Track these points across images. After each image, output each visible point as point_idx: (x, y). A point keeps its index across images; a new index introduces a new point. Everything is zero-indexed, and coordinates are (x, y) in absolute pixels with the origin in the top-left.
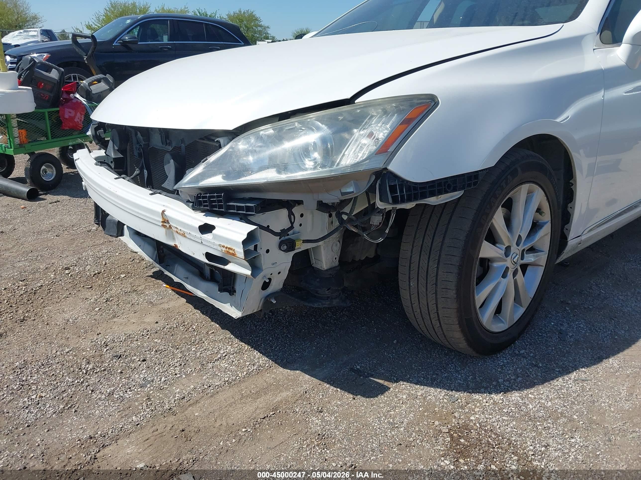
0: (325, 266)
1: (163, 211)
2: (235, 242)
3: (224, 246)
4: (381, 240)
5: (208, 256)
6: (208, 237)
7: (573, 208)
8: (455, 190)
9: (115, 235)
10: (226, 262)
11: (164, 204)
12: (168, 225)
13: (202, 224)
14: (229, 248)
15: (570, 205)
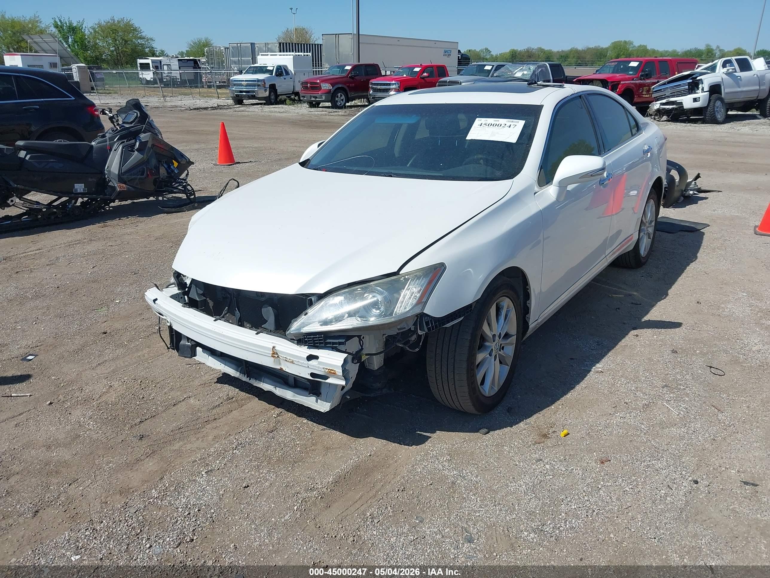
0: (376, 367)
1: (274, 347)
2: (337, 366)
3: (327, 369)
4: (417, 350)
5: (312, 375)
6: (313, 362)
7: (530, 304)
8: (460, 317)
9: (189, 356)
10: (326, 378)
11: (273, 342)
12: (276, 356)
13: (308, 355)
14: (331, 370)
15: (528, 302)
